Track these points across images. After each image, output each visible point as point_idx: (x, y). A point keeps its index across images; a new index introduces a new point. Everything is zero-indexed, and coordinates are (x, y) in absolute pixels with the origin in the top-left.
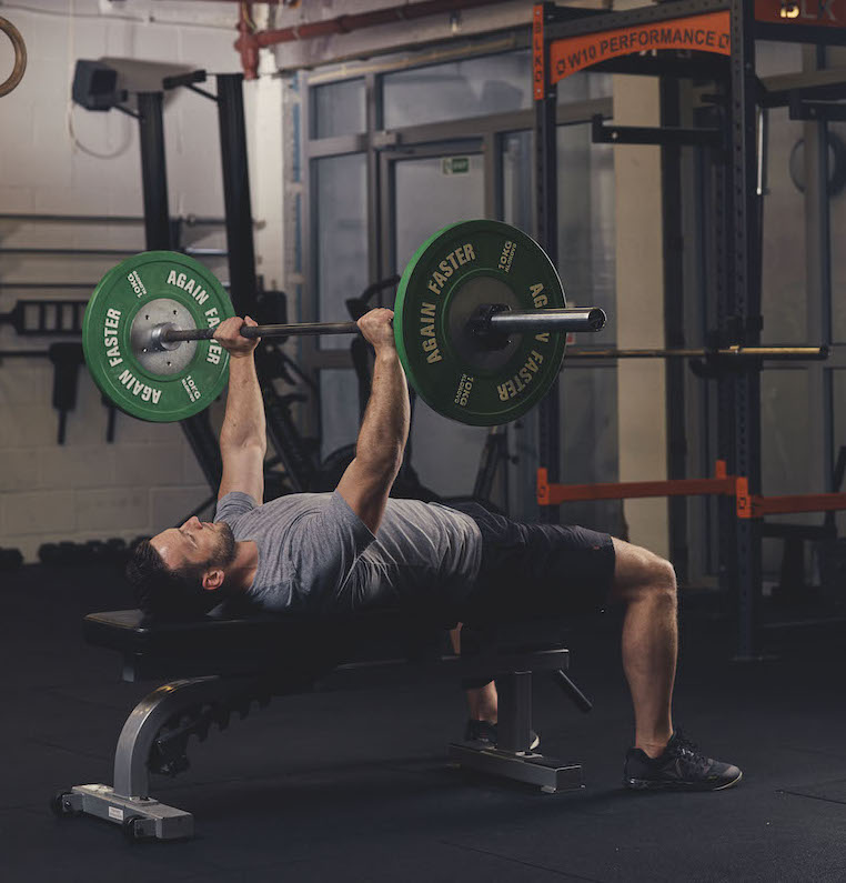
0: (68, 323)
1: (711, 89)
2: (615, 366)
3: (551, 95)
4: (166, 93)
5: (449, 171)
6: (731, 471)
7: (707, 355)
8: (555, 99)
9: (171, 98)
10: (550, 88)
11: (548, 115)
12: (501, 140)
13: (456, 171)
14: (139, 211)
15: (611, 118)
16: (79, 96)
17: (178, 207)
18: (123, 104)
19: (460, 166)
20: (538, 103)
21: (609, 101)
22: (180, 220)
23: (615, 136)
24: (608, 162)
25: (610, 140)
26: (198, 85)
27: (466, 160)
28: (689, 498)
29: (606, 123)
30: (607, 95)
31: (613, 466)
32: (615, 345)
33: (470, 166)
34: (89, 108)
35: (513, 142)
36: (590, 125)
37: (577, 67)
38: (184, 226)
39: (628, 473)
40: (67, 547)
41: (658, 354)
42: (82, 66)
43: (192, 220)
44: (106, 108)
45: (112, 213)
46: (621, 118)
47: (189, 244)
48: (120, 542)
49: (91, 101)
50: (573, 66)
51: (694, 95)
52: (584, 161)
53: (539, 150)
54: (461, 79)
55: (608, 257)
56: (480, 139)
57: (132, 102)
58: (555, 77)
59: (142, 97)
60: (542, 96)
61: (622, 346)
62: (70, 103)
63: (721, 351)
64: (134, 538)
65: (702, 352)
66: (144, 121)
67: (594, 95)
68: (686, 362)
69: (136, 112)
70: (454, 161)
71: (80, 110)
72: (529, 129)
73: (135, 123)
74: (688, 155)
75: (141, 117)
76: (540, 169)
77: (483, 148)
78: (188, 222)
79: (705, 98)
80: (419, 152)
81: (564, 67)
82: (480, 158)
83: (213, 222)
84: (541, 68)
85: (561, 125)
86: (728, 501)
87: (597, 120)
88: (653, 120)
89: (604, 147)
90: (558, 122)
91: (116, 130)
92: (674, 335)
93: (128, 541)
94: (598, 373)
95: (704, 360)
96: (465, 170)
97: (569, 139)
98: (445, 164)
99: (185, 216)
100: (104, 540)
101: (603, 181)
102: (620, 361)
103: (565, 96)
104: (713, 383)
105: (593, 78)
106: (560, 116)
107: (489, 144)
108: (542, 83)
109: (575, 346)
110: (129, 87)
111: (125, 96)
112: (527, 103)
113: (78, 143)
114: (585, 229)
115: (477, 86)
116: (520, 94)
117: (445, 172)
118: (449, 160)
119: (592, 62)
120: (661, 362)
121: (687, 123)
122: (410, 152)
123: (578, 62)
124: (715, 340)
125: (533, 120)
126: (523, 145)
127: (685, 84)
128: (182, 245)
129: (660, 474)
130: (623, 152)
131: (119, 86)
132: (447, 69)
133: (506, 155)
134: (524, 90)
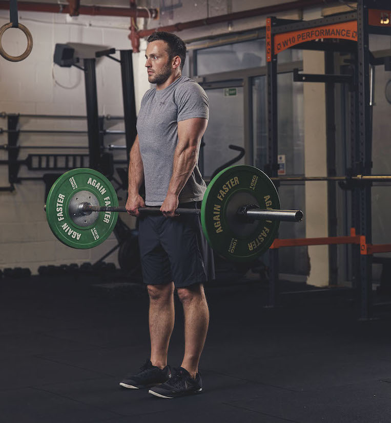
0: (52, 165)
1: (348, 57)
2: (304, 185)
3: (275, 60)
4: (97, 59)
5: (228, 94)
6: (358, 233)
7: (346, 179)
8: (276, 61)
9: (99, 61)
10: (274, 56)
11: (273, 69)
12: (251, 80)
13: (230, 95)
14: (85, 114)
15: (302, 70)
16: (57, 60)
17: (102, 112)
18: (78, 64)
19: (232, 92)
20: (268, 63)
21: (301, 62)
22: (103, 118)
23: (304, 78)
24: (301, 90)
25: (302, 80)
26: (111, 55)
27: (235, 90)
28: (338, 246)
29: (300, 73)
30: (301, 59)
31: (303, 230)
32: (304, 175)
33: (237, 93)
34: (61, 66)
35: (257, 81)
36: (292, 74)
37: (287, 47)
38: (105, 121)
39: (310, 234)
40: (52, 267)
41: (324, 179)
42: (58, 46)
43: (109, 117)
44: (69, 66)
45: (72, 114)
46: (307, 70)
47: (107, 128)
48: (76, 265)
49: (62, 62)
50: (284, 45)
51: (340, 60)
52: (290, 89)
53: (269, 84)
54: (233, 52)
55: (301, 134)
56: (241, 80)
57: (81, 63)
58: (276, 52)
59: (86, 60)
60: (270, 60)
61: (307, 175)
62: (53, 63)
63: (353, 178)
64: (82, 263)
65: (344, 178)
66: (87, 72)
67: (294, 59)
68: (337, 182)
69: (83, 68)
70: (230, 90)
71: (57, 67)
72: (265, 75)
73: (83, 73)
74: (338, 86)
75: (85, 70)
76: (269, 94)
77: (243, 84)
78: (107, 118)
79: (346, 61)
80: (213, 86)
81: (280, 46)
82: (242, 88)
83: (119, 118)
84: (270, 47)
85: (278, 74)
86: (357, 247)
87: (296, 71)
88: (322, 71)
89: (299, 83)
90: (278, 72)
91: (74, 76)
92: (331, 170)
93: (79, 265)
94: (296, 187)
95: (345, 182)
96: (235, 94)
97: (283, 80)
98: (225, 92)
99: (105, 116)
100: (68, 265)
101: (299, 99)
102: (306, 182)
103: (281, 60)
104: (349, 192)
105: (294, 51)
106: (279, 69)
107: (246, 83)
108: (270, 54)
109: (286, 175)
110: (80, 57)
111: (78, 60)
112: (263, 63)
113: (56, 82)
114: (290, 121)
115: (240, 56)
116: (260, 59)
117: (226, 95)
118: (227, 89)
119: (293, 44)
120: (325, 182)
121: (337, 72)
122: (210, 86)
123: (287, 45)
124: (350, 172)
125: (266, 71)
126: (262, 83)
127: (336, 54)
128: (104, 128)
129: (325, 234)
130: (308, 86)
131: (75, 56)
132: (227, 48)
133: (254, 87)
134: (262, 57)
